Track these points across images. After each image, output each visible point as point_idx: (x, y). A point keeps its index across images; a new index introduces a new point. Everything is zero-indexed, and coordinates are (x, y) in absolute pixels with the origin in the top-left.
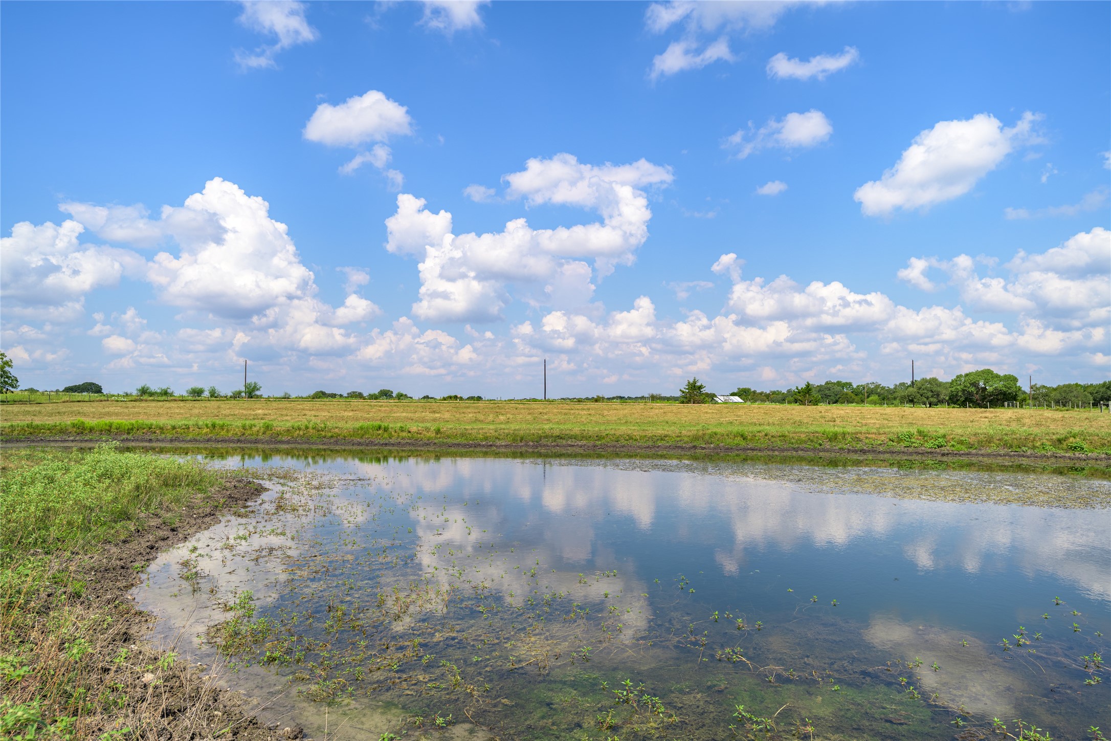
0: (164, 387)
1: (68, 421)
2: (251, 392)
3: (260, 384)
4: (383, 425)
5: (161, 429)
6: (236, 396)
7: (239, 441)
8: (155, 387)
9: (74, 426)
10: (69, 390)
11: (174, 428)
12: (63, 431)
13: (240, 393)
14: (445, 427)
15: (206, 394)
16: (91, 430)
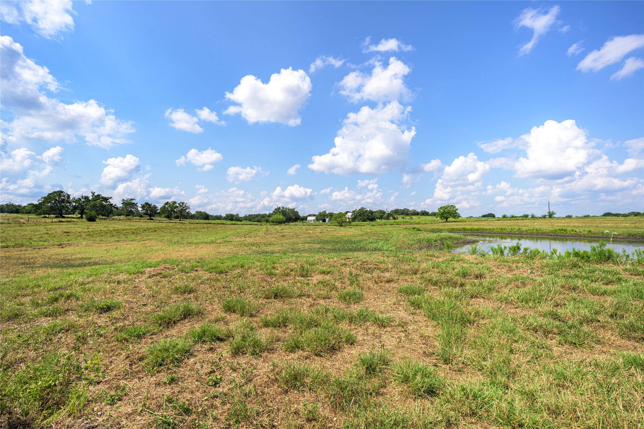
0: (512, 215)
1: (461, 227)
2: (551, 215)
3: (555, 212)
4: (564, 228)
5: (486, 229)
6: (544, 217)
7: (508, 234)
8: (509, 215)
9: (463, 228)
10: (484, 216)
11: (490, 229)
12: (460, 230)
13: (545, 216)
14: (593, 230)
15: (530, 216)
16: (467, 230)
